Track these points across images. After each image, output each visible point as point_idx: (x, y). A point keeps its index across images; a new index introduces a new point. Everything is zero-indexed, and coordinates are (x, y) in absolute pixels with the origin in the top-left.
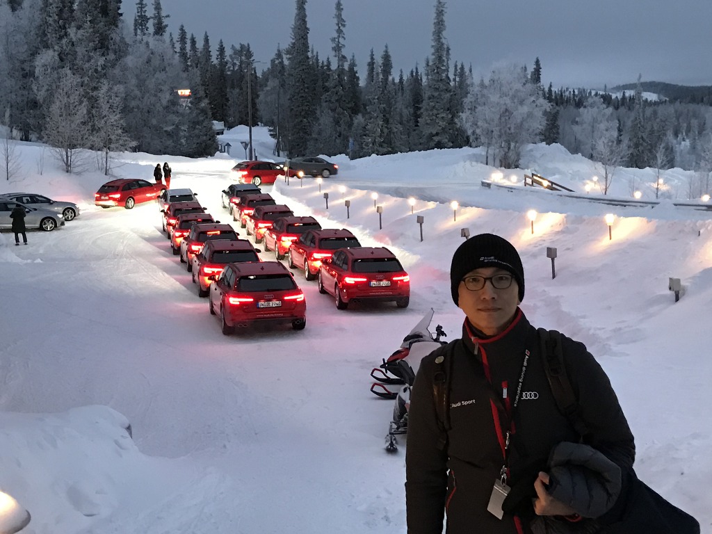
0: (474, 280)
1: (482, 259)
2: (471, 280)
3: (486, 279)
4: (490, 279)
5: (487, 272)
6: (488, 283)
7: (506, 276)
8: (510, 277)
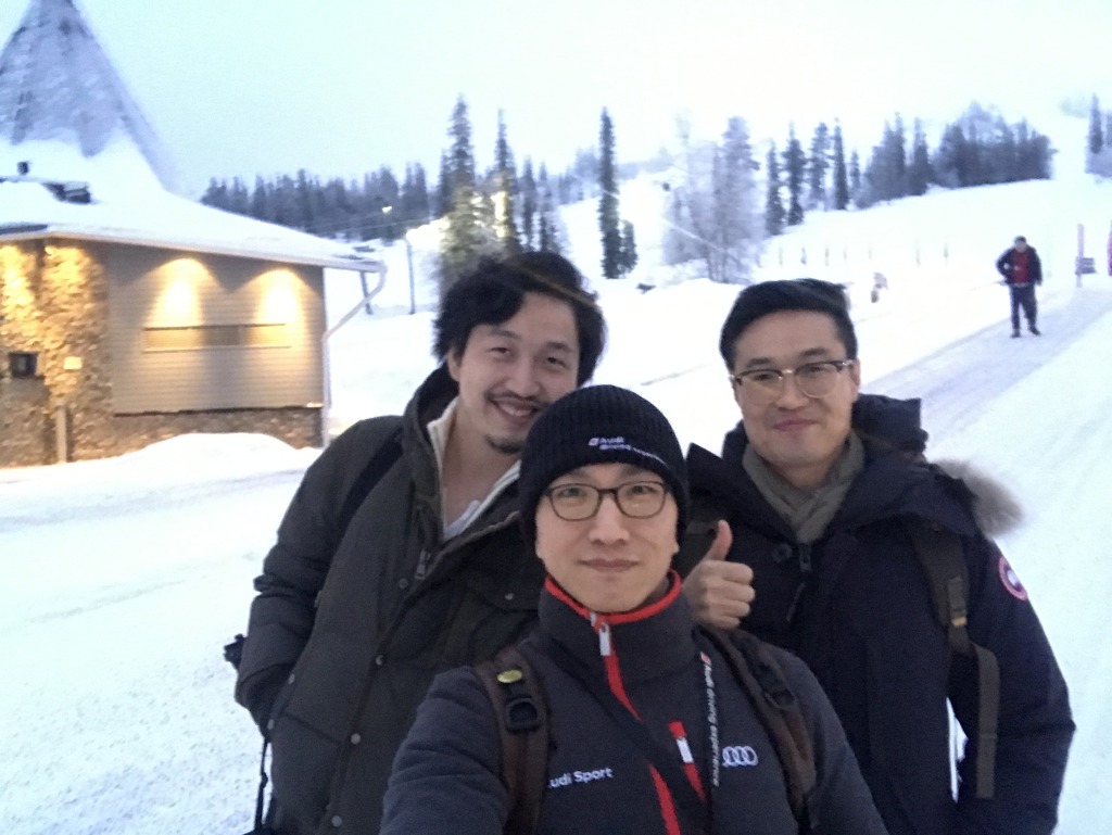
0: (574, 492)
1: (594, 442)
2: (566, 493)
3: (602, 493)
4: (614, 492)
5: (605, 475)
6: (608, 502)
7: (652, 485)
8: (659, 489)
